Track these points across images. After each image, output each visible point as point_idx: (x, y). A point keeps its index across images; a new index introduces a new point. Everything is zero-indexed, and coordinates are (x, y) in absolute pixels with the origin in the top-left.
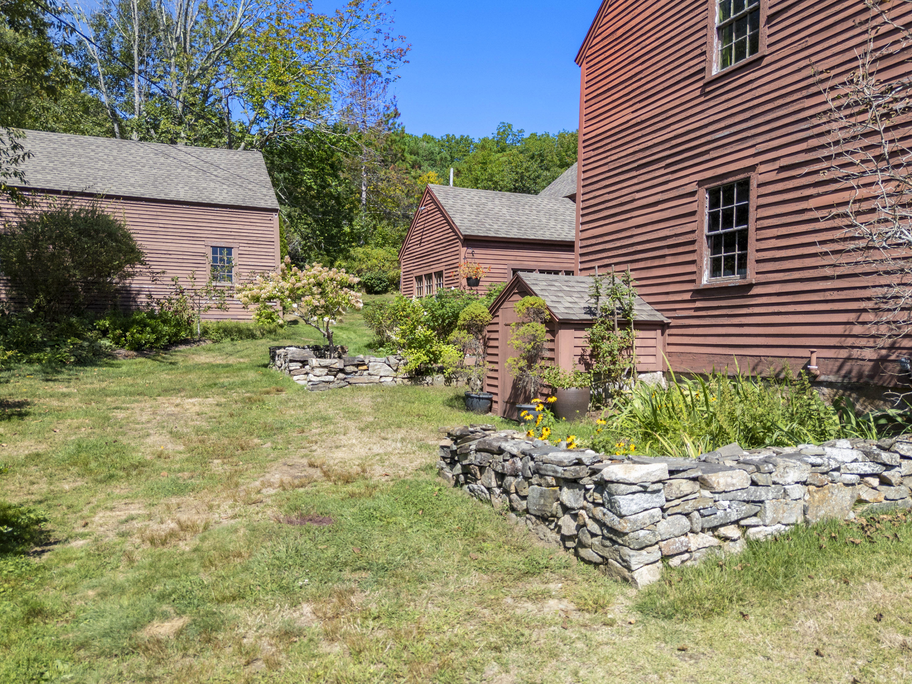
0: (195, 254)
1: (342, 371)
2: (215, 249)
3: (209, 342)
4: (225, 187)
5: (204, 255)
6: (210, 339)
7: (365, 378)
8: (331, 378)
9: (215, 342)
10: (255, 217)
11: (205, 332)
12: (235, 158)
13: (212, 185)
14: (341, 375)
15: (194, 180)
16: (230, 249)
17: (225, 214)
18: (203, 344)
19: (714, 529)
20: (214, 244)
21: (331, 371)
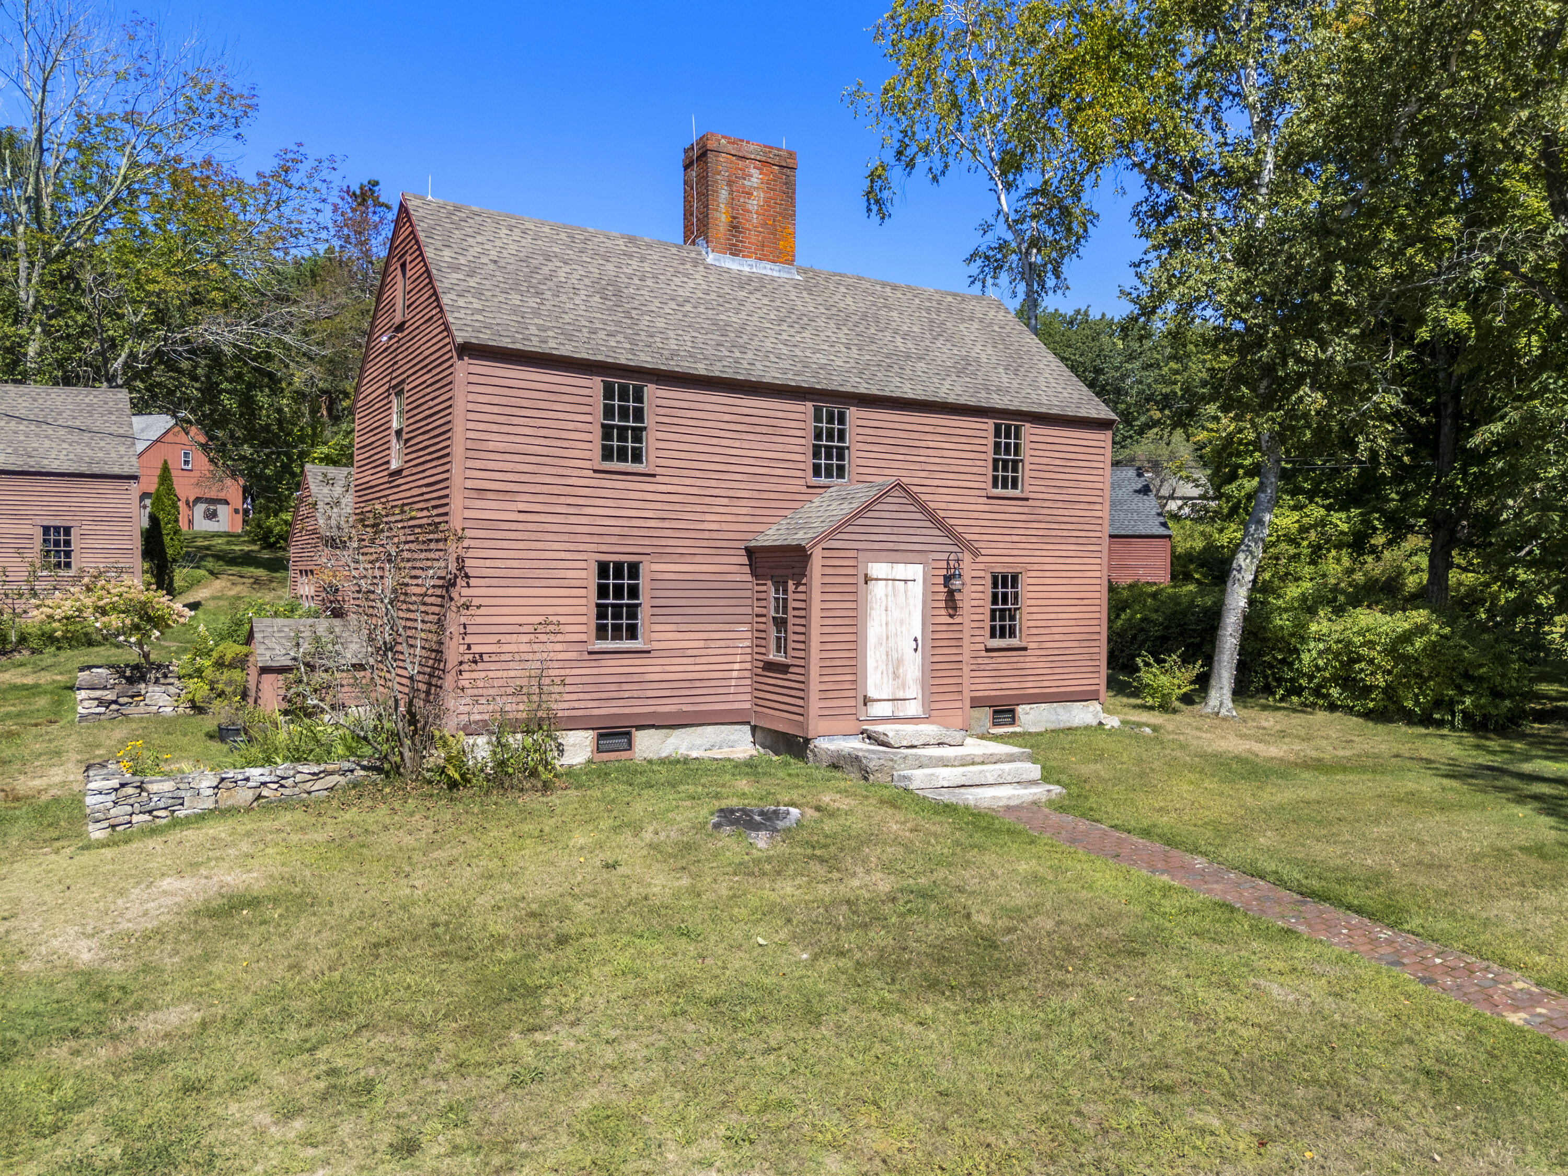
0: (19, 536)
1: (115, 702)
2: (46, 530)
3: (26, 653)
4: (65, 445)
5: (30, 537)
6: (28, 648)
7: (142, 708)
8: (103, 710)
9: (33, 652)
10: (104, 486)
11: (23, 639)
12: (87, 400)
13: (47, 443)
14: (114, 707)
15: (22, 438)
16: (67, 531)
17: (62, 485)
18: (17, 657)
19: (150, 812)
20: (45, 523)
21: (101, 702)
